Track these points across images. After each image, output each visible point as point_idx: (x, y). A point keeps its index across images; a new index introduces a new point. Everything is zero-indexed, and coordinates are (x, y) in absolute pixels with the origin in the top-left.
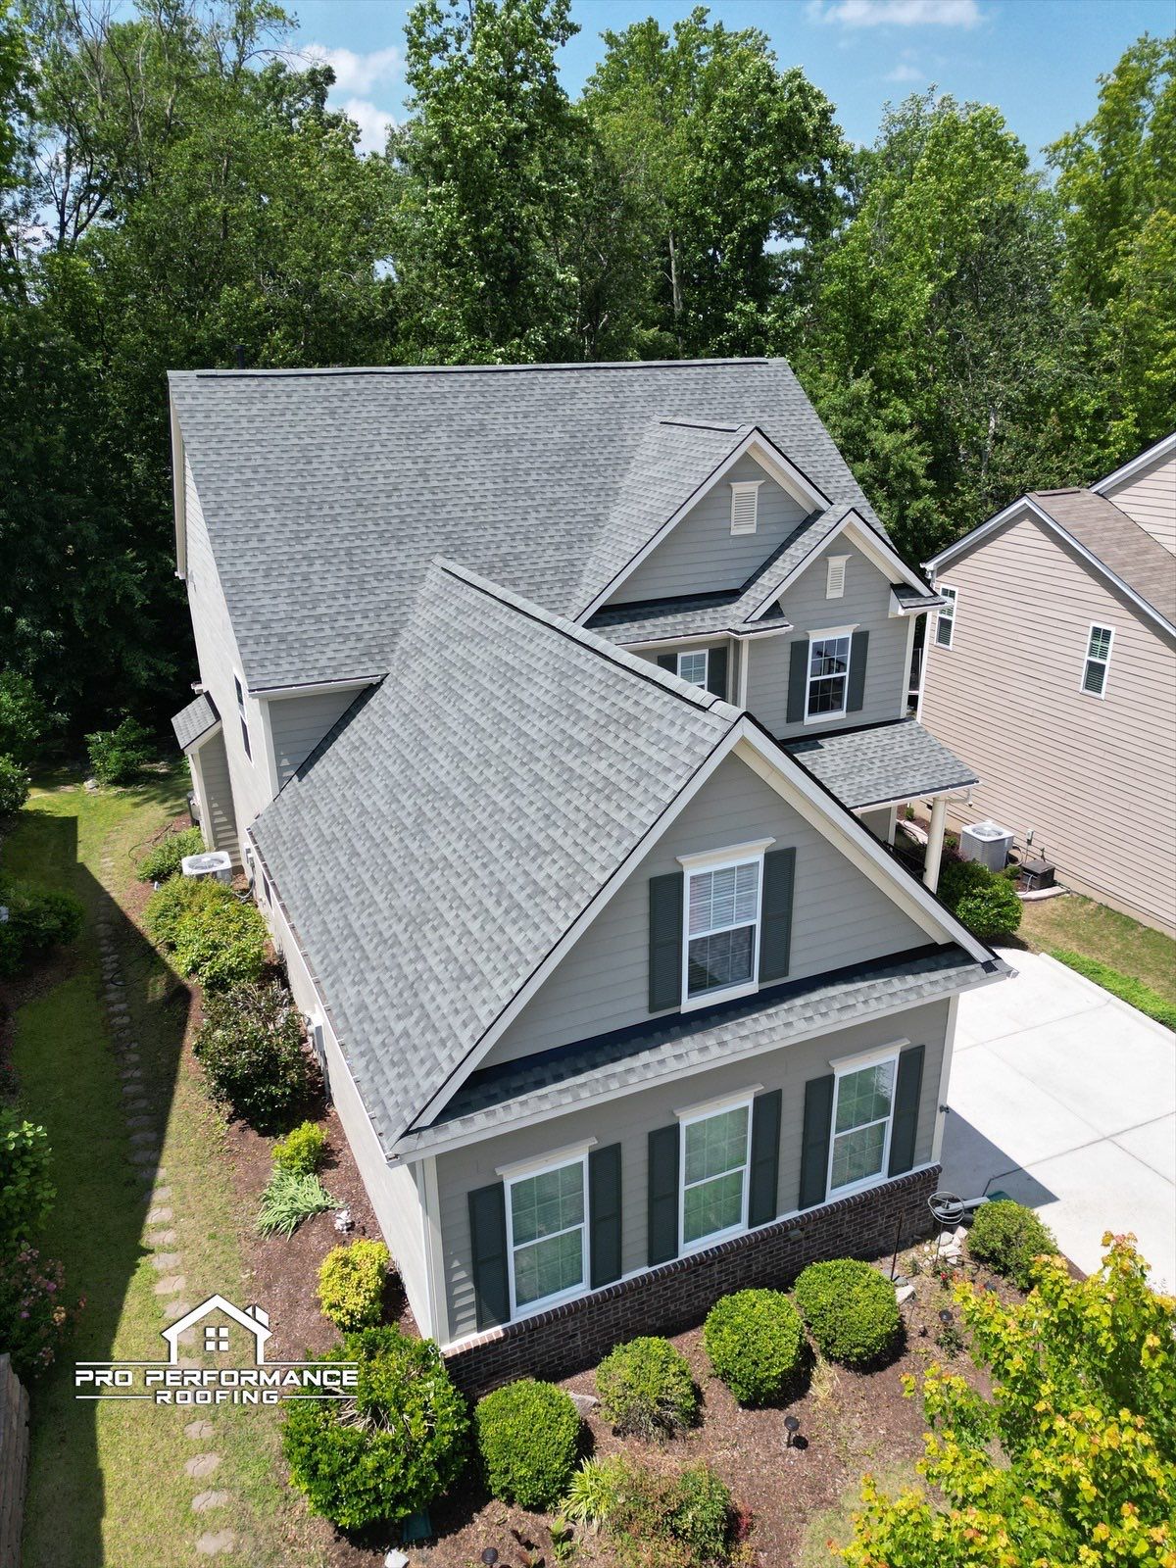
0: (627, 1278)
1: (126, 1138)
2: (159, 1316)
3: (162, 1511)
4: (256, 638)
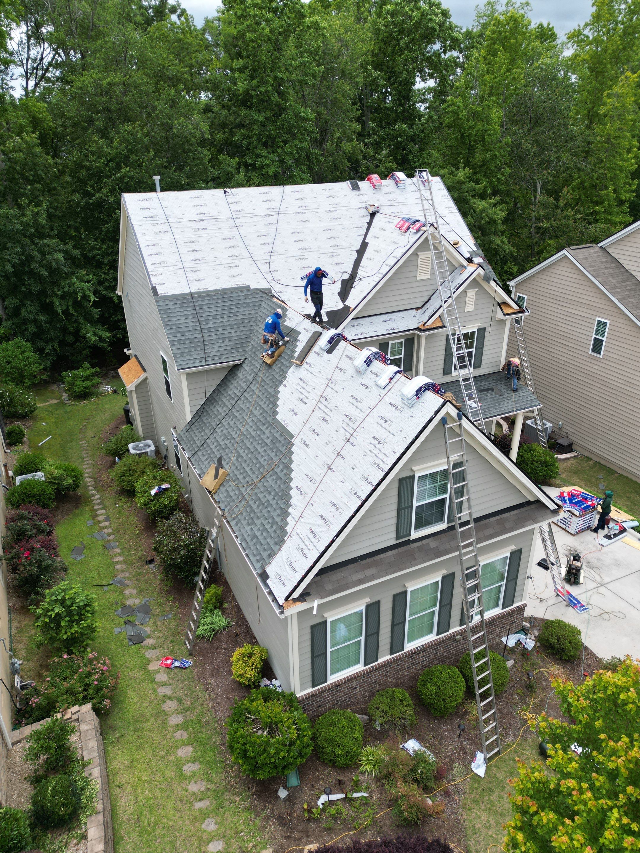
0: (379, 661)
1: (121, 592)
2: (153, 681)
3: (169, 773)
4: (179, 341)
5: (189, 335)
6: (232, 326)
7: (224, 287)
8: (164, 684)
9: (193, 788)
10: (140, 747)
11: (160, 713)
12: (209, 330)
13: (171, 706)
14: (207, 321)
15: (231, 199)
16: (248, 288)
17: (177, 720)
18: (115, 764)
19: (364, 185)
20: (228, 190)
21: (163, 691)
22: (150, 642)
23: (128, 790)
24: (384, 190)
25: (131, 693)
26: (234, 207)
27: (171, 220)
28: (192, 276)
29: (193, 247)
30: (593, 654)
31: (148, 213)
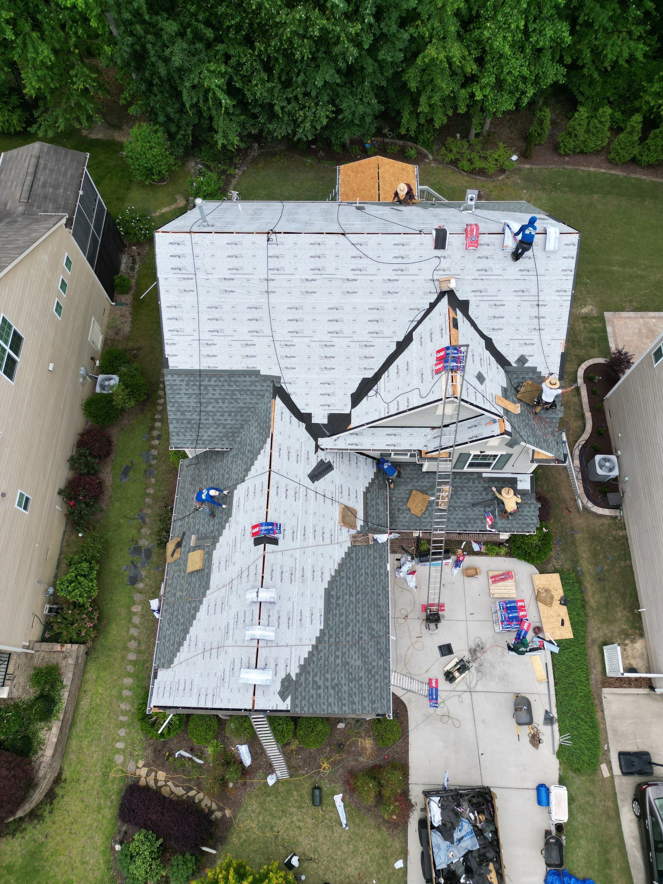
1: (139, 530)
2: (130, 621)
4: (178, 420)
5: (188, 416)
6: (230, 413)
7: (235, 368)
8: (135, 626)
9: (123, 706)
11: (126, 648)
12: (207, 413)
13: (133, 644)
14: (208, 403)
15: (273, 251)
17: (132, 657)
18: (88, 676)
21: (134, 632)
22: (141, 585)
23: (89, 695)
26: (273, 263)
27: (200, 275)
28: (206, 350)
29: (215, 314)
30: (407, 743)
31: (177, 263)
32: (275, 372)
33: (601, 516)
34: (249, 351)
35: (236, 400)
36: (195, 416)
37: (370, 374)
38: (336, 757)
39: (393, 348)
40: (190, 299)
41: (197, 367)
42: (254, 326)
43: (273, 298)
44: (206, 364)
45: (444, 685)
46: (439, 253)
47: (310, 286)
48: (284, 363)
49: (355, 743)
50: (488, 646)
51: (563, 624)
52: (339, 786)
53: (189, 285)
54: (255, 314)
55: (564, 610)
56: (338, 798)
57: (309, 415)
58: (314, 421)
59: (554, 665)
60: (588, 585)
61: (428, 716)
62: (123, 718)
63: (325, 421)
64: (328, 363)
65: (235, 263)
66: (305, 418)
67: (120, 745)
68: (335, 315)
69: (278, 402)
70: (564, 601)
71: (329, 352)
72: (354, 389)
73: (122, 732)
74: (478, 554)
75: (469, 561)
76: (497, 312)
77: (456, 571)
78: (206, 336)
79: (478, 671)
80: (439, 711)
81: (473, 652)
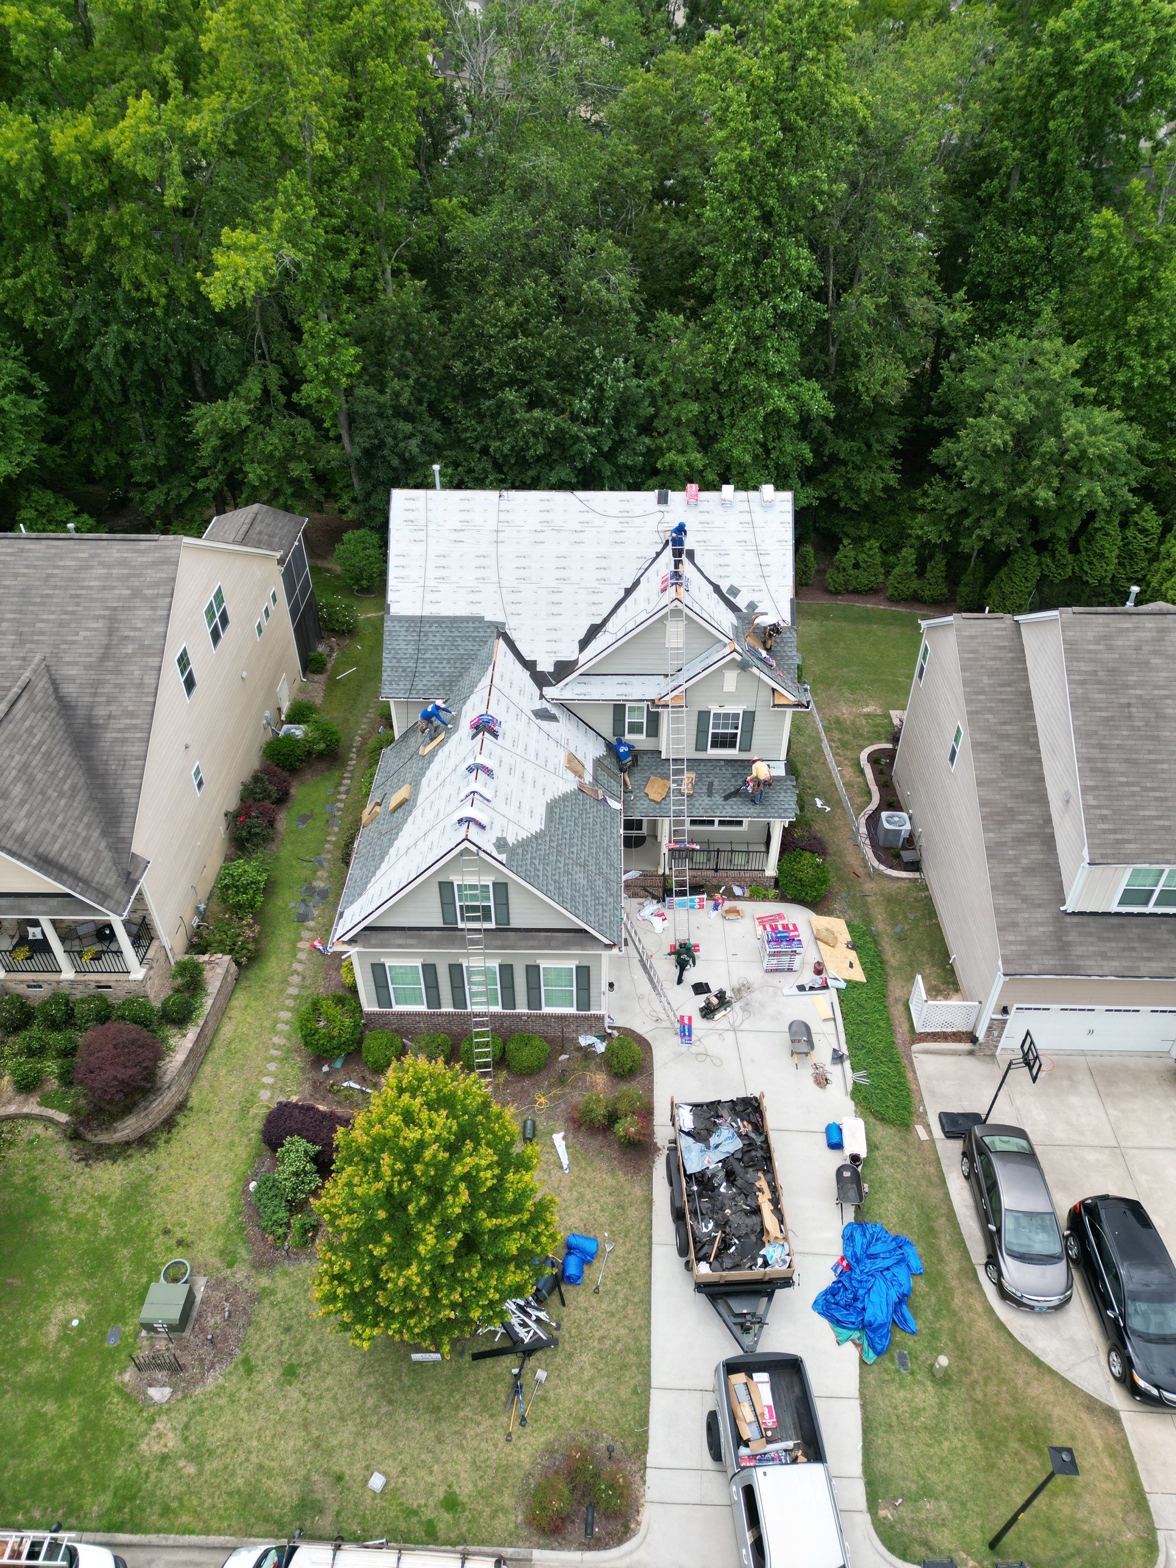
0: (443, 1010)
1: (315, 872)
2: (294, 956)
3: (267, 1024)
4: (392, 668)
5: (404, 663)
6: (449, 659)
7: (458, 614)
8: (300, 962)
9: (276, 1040)
10: (256, 999)
11: (285, 982)
12: (425, 660)
13: (295, 979)
14: (426, 650)
15: (504, 505)
16: (481, 619)
17: (293, 991)
18: (235, 1003)
19: (675, 497)
20: (504, 493)
21: (297, 966)
22: (311, 924)
23: (234, 1022)
24: (703, 507)
25: (273, 959)
26: (503, 517)
27: (431, 527)
28: (430, 596)
29: (442, 562)
30: (652, 1082)
31: (410, 516)
32: (499, 618)
33: (898, 879)
34: (474, 597)
35: (457, 647)
36: (412, 664)
37: (598, 621)
38: (556, 1091)
39: (622, 594)
40: (420, 547)
41: (418, 613)
42: (481, 573)
43: (501, 548)
44: (429, 610)
45: (699, 1024)
46: (662, 507)
47: (539, 537)
48: (509, 609)
49: (582, 1078)
50: (756, 986)
51: (851, 965)
52: (560, 1123)
53: (421, 535)
54: (482, 562)
55: (853, 956)
56: (558, 1138)
57: (534, 663)
58: (539, 669)
59: (841, 1001)
60: (887, 947)
61: (679, 1055)
62: (273, 1052)
63: (551, 669)
64: (556, 609)
65: (466, 516)
66: (529, 665)
67: (268, 1080)
68: (563, 563)
69: (501, 645)
70: (853, 946)
71: (556, 597)
72: (582, 636)
73: (272, 1067)
74: (738, 898)
75: (728, 904)
76: (723, 560)
77: (714, 914)
78: (431, 583)
79: (744, 1010)
80: (693, 1049)
81: (738, 991)
